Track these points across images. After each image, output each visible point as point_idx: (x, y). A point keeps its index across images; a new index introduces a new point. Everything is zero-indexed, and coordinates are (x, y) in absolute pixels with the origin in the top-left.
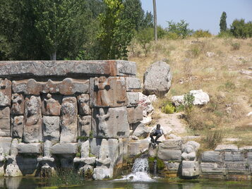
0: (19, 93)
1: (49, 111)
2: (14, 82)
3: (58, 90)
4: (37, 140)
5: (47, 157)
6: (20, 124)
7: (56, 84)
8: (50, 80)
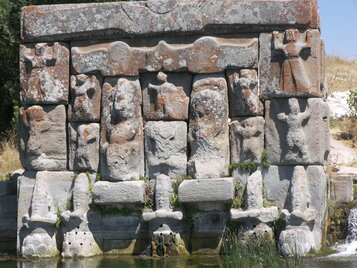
0: (90, 74)
1: (164, 111)
2: (76, 49)
3: (183, 64)
4: (136, 175)
5: (165, 211)
6: (93, 141)
7: (180, 52)
8: (163, 42)
